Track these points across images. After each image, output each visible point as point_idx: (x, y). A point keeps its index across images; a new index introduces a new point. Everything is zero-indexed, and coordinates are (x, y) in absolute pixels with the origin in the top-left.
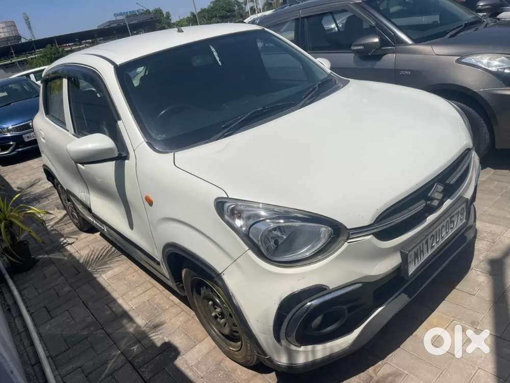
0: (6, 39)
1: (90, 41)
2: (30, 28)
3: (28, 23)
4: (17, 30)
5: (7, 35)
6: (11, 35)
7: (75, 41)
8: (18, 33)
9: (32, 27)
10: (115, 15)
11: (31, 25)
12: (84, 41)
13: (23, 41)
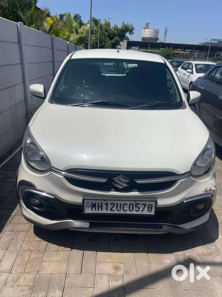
0: (151, 38)
1: (190, 50)
2: (165, 35)
3: (166, 33)
4: (158, 35)
5: (152, 36)
6: (154, 37)
7: (182, 49)
8: (158, 37)
9: (166, 36)
10: (212, 40)
11: (167, 34)
12: (187, 50)
13: (158, 41)
